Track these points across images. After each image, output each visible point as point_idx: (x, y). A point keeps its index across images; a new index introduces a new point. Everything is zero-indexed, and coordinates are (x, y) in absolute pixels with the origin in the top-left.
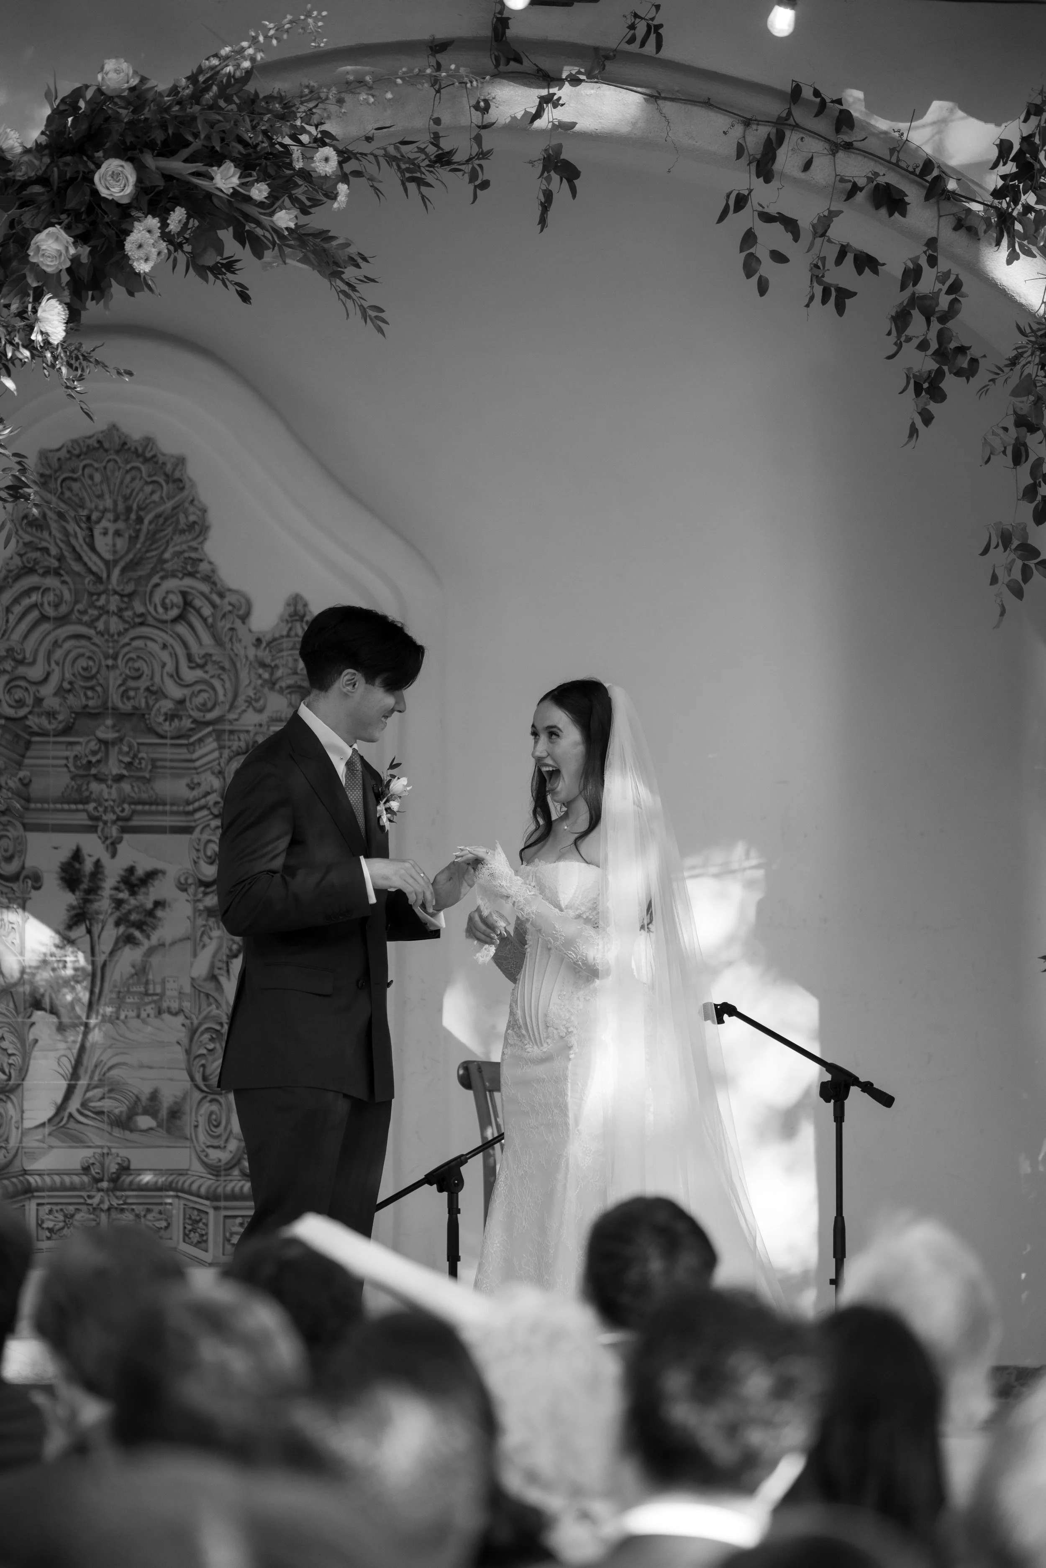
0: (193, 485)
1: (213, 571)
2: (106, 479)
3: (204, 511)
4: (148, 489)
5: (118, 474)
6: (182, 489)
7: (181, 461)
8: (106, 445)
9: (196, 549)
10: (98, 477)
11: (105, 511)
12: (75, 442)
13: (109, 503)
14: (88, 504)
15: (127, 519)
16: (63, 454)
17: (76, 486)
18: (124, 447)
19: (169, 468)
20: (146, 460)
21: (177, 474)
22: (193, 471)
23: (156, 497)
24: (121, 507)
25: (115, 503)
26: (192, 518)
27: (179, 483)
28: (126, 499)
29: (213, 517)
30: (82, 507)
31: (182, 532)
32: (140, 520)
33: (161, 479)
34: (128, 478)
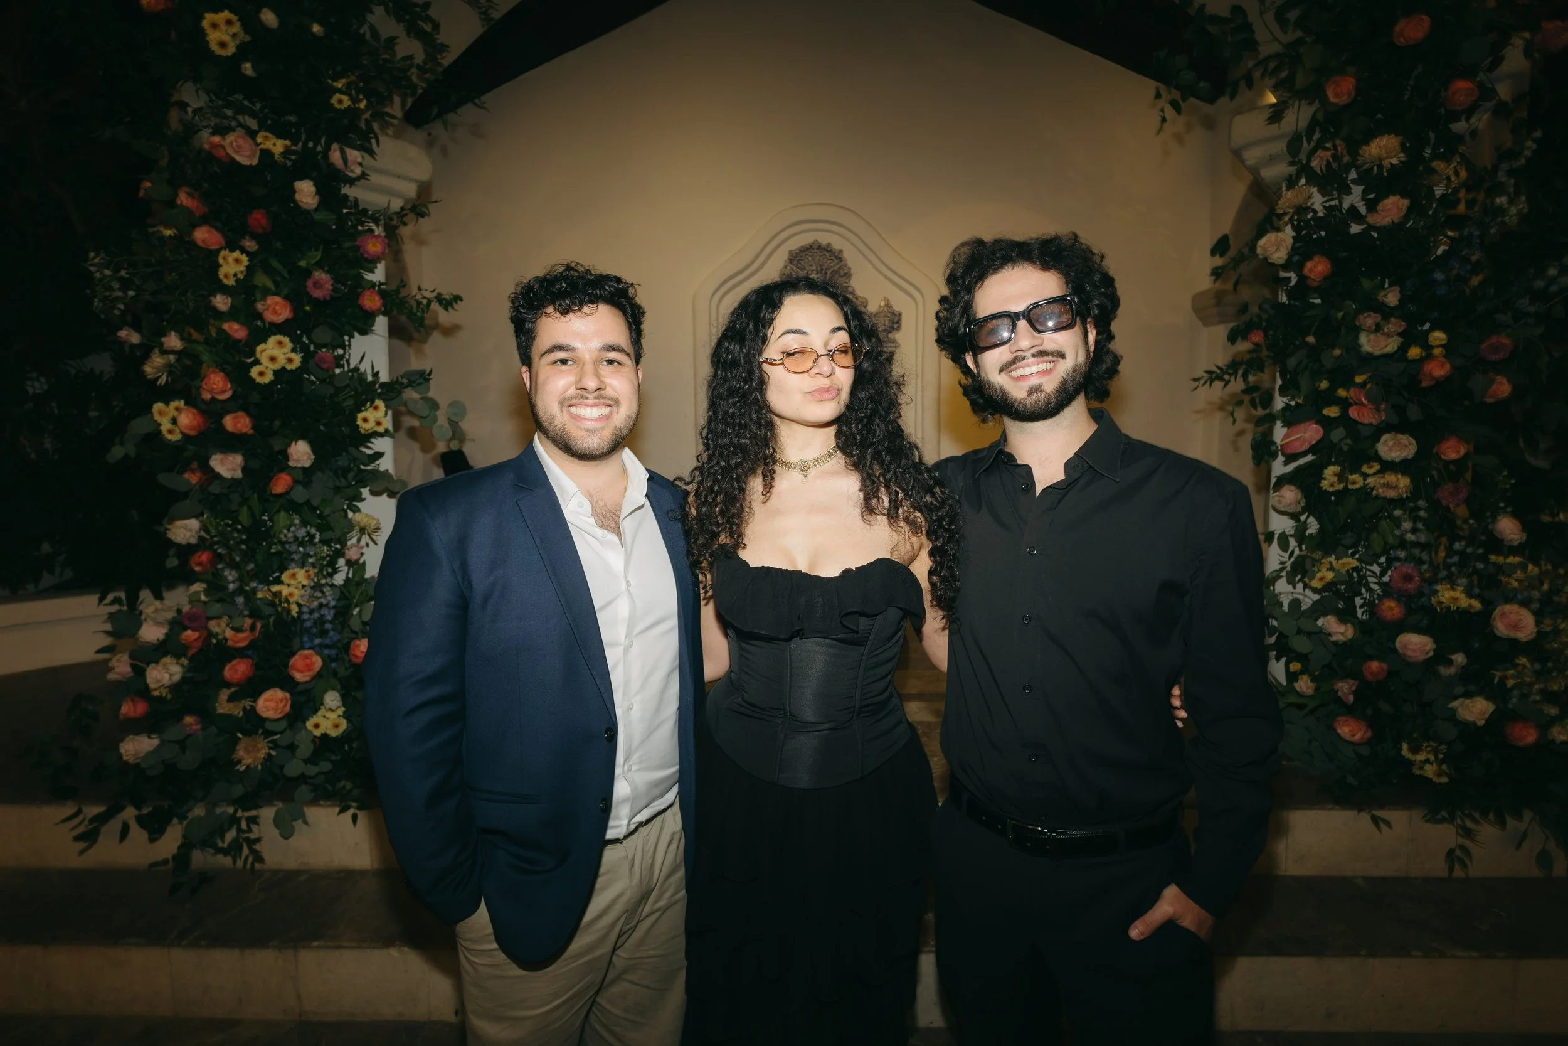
0: (846, 260)
1: (854, 290)
2: (813, 259)
3: (850, 269)
4: (829, 262)
5: (818, 257)
6: (841, 261)
7: (841, 251)
8: (814, 247)
9: (846, 283)
10: (810, 258)
11: (813, 271)
12: (802, 247)
13: (814, 268)
14: (808, 269)
15: (821, 273)
16: (798, 251)
17: (802, 262)
18: (820, 247)
19: (836, 254)
20: (828, 251)
21: (840, 256)
22: (845, 255)
23: (832, 265)
24: (819, 269)
25: (817, 267)
26: (846, 271)
27: (840, 259)
28: (821, 266)
29: (853, 271)
30: (805, 269)
31: (842, 277)
32: (826, 273)
33: (834, 258)
34: (821, 258)
